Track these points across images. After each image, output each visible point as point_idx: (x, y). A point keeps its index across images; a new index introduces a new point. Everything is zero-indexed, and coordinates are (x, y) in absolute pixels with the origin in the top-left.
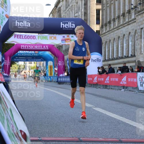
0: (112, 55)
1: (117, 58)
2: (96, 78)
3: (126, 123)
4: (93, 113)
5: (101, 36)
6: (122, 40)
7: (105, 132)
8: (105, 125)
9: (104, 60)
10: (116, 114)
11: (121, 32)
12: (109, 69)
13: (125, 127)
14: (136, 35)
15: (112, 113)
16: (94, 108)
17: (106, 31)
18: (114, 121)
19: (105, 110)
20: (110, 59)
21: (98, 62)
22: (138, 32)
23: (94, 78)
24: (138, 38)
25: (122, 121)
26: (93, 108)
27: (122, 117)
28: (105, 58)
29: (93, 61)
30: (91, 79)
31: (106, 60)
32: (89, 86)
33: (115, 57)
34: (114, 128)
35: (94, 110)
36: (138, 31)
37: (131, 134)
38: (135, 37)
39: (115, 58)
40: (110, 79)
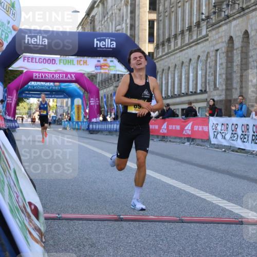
0: (172, 90)
1: (179, 95)
3: (190, 193)
5: (155, 61)
6: (187, 68)
7: (158, 206)
8: (159, 195)
10: (177, 180)
11: (186, 56)
12: (167, 111)
14: (209, 60)
15: (170, 178)
17: (164, 53)
18: (173, 191)
19: (160, 173)
20: (169, 96)
22: (211, 55)
24: (211, 65)
25: (184, 191)
27: (185, 185)
33: (176, 93)
34: (173, 200)
36: (211, 53)
37: (198, 210)
38: (206, 63)
39: (176, 95)
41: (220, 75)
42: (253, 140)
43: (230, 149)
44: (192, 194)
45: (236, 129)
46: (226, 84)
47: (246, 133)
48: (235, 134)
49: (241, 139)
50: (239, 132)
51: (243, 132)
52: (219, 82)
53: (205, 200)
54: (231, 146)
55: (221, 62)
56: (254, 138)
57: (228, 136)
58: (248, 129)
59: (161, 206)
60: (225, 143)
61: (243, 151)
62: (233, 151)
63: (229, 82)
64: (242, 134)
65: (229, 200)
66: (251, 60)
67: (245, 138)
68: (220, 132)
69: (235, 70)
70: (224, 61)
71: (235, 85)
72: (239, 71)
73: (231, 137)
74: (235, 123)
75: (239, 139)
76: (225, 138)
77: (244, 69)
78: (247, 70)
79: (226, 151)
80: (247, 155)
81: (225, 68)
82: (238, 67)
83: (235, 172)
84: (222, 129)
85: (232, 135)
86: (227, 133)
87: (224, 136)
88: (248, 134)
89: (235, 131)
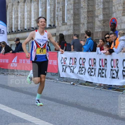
1: (29, 29)
6: (36, 3)
9: (9, 32)
10: (27, 114)
15: (20, 111)
19: (10, 107)
20: (19, 30)
27: (34, 118)
28: (11, 28)
31: (13, 31)
39: (26, 29)
41: (68, 10)
43: (78, 82)
45: (84, 63)
46: (74, 19)
47: (93, 67)
48: (83, 67)
49: (89, 72)
50: (87, 66)
51: (90, 66)
52: (66, 17)
54: (79, 80)
56: (100, 71)
57: (76, 70)
58: (95, 63)
60: (73, 76)
61: (91, 84)
62: (81, 84)
63: (77, 17)
64: (89, 68)
67: (92, 72)
68: (69, 66)
69: (82, 6)
71: (82, 21)
72: (86, 6)
73: (79, 71)
74: (82, 57)
75: (87, 73)
76: (73, 72)
77: (91, 4)
78: (93, 5)
79: (74, 85)
80: (94, 88)
81: (73, 3)
82: (85, 3)
83: (83, 104)
84: (71, 63)
85: (80, 69)
86: (76, 67)
87: (72, 70)
88: (95, 67)
89: (83, 65)
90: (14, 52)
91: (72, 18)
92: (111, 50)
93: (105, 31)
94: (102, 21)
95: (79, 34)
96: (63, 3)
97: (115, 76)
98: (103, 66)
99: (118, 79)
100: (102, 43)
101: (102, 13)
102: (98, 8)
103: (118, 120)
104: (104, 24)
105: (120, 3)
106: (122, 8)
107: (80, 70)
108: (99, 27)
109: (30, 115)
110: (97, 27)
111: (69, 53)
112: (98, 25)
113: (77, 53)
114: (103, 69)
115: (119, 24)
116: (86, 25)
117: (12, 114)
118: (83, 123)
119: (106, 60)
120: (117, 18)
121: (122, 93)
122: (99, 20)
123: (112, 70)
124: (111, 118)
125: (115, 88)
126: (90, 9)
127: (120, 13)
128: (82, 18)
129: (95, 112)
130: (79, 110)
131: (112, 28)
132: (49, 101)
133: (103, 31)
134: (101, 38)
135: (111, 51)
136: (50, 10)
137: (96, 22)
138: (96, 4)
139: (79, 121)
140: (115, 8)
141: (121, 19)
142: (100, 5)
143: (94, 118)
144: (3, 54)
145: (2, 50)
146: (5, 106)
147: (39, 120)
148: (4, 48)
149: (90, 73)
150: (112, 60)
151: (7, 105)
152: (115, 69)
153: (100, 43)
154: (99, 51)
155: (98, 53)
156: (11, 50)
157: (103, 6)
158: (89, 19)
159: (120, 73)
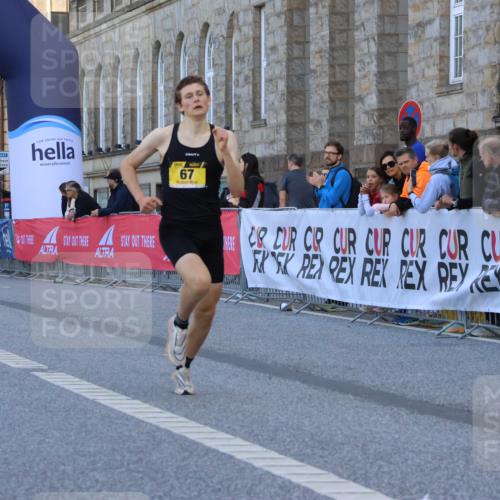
0: (128, 128)
2: (52, 237)
3: (186, 439)
4: (37, 400)
5: (74, 40)
6: (171, 60)
7: (89, 483)
8: (92, 450)
9: (90, 153)
10: (146, 402)
11: (168, 24)
12: (114, 191)
13: (184, 459)
14: (236, 37)
15: (126, 394)
16: (42, 376)
17: (100, 16)
18: (134, 434)
19: (95, 382)
20: (120, 146)
21: (62, 160)
22: (241, 23)
23: (44, 237)
24: (242, 50)
25: (168, 433)
26: (37, 374)
27: (169, 414)
28: (96, 142)
29: (37, 154)
30: (31, 239)
31: (101, 150)
32: (21, 274)
34: (135, 463)
35: (43, 384)
36: (241, 16)
37: (209, 490)
38: (228, 46)
40: (116, 239)
41: (269, 81)
42: (365, 274)
43: (301, 302)
44: (194, 443)
45: (319, 242)
46: (289, 109)
47: (347, 255)
48: (315, 257)
49: (332, 271)
50: (327, 251)
51: (337, 251)
52: (266, 101)
53: (231, 457)
54: (304, 295)
55: (271, 44)
56: (368, 268)
57: (294, 266)
58: (352, 244)
59: (97, 481)
60: (285, 285)
61: (341, 308)
62: (312, 308)
63: (297, 102)
64: (335, 259)
65: (302, 457)
66: (358, 35)
67: (344, 270)
68: (273, 254)
69: (312, 67)
70: (280, 39)
71: (314, 112)
72: (326, 69)
73: (304, 268)
74: (314, 226)
75: (326, 272)
76: (285, 271)
77: (340, 62)
78: (348, 65)
79: (290, 310)
80: (352, 319)
81: (285, 59)
82: (321, 57)
83: (320, 370)
84: (278, 244)
85: (307, 261)
86: (293, 255)
87: (283, 264)
88: (352, 256)
89: (316, 249)
90: (103, 213)
91: (284, 104)
92: (405, 203)
93: (385, 142)
94: (376, 113)
95: (304, 155)
96: (254, 59)
97: (415, 280)
98: (378, 253)
99: (425, 289)
100: (374, 180)
101: (374, 88)
102: (363, 73)
103: (426, 417)
104: (383, 123)
105: (431, 56)
106: (437, 72)
107: (306, 264)
108: (367, 131)
109: (156, 406)
110: (360, 132)
111: (274, 213)
112: (364, 126)
113: (300, 212)
114: (378, 261)
115: (428, 121)
116: (325, 125)
117: (100, 404)
118: (318, 427)
119: (387, 231)
120: (421, 103)
121: (437, 332)
122: (367, 108)
123: (404, 263)
124: (403, 412)
125: (417, 320)
126: (339, 77)
127: (432, 87)
128: (315, 105)
129: (356, 394)
130: (306, 386)
131: (406, 131)
132: (213, 363)
133: (380, 142)
134: (374, 165)
135: (404, 206)
136: (214, 81)
137: (356, 116)
138: (357, 59)
139: (306, 422)
140: (414, 71)
141: (433, 105)
142: (368, 64)
143: (352, 411)
144: (70, 219)
145: (68, 209)
146: (77, 379)
147: (183, 419)
148: (73, 201)
149: (335, 273)
150: (406, 232)
151: (84, 375)
152: (415, 259)
153: (368, 180)
154: (367, 205)
155: (364, 212)
156: (96, 206)
157: (378, 66)
158: (334, 108)
159: (431, 273)
